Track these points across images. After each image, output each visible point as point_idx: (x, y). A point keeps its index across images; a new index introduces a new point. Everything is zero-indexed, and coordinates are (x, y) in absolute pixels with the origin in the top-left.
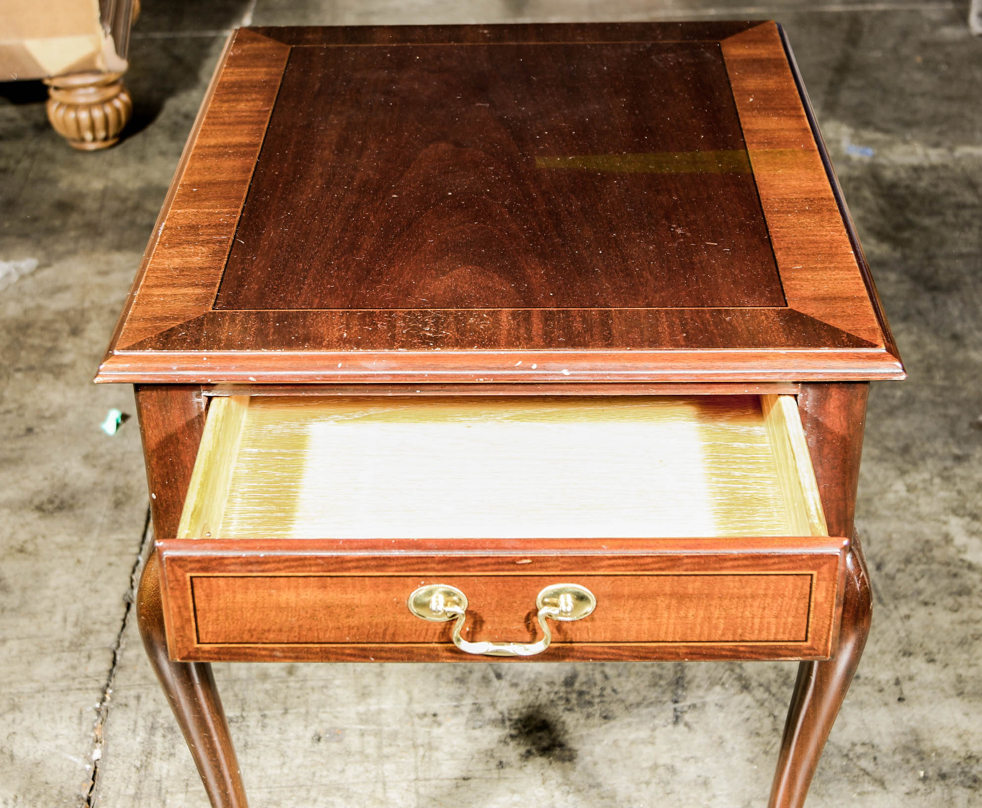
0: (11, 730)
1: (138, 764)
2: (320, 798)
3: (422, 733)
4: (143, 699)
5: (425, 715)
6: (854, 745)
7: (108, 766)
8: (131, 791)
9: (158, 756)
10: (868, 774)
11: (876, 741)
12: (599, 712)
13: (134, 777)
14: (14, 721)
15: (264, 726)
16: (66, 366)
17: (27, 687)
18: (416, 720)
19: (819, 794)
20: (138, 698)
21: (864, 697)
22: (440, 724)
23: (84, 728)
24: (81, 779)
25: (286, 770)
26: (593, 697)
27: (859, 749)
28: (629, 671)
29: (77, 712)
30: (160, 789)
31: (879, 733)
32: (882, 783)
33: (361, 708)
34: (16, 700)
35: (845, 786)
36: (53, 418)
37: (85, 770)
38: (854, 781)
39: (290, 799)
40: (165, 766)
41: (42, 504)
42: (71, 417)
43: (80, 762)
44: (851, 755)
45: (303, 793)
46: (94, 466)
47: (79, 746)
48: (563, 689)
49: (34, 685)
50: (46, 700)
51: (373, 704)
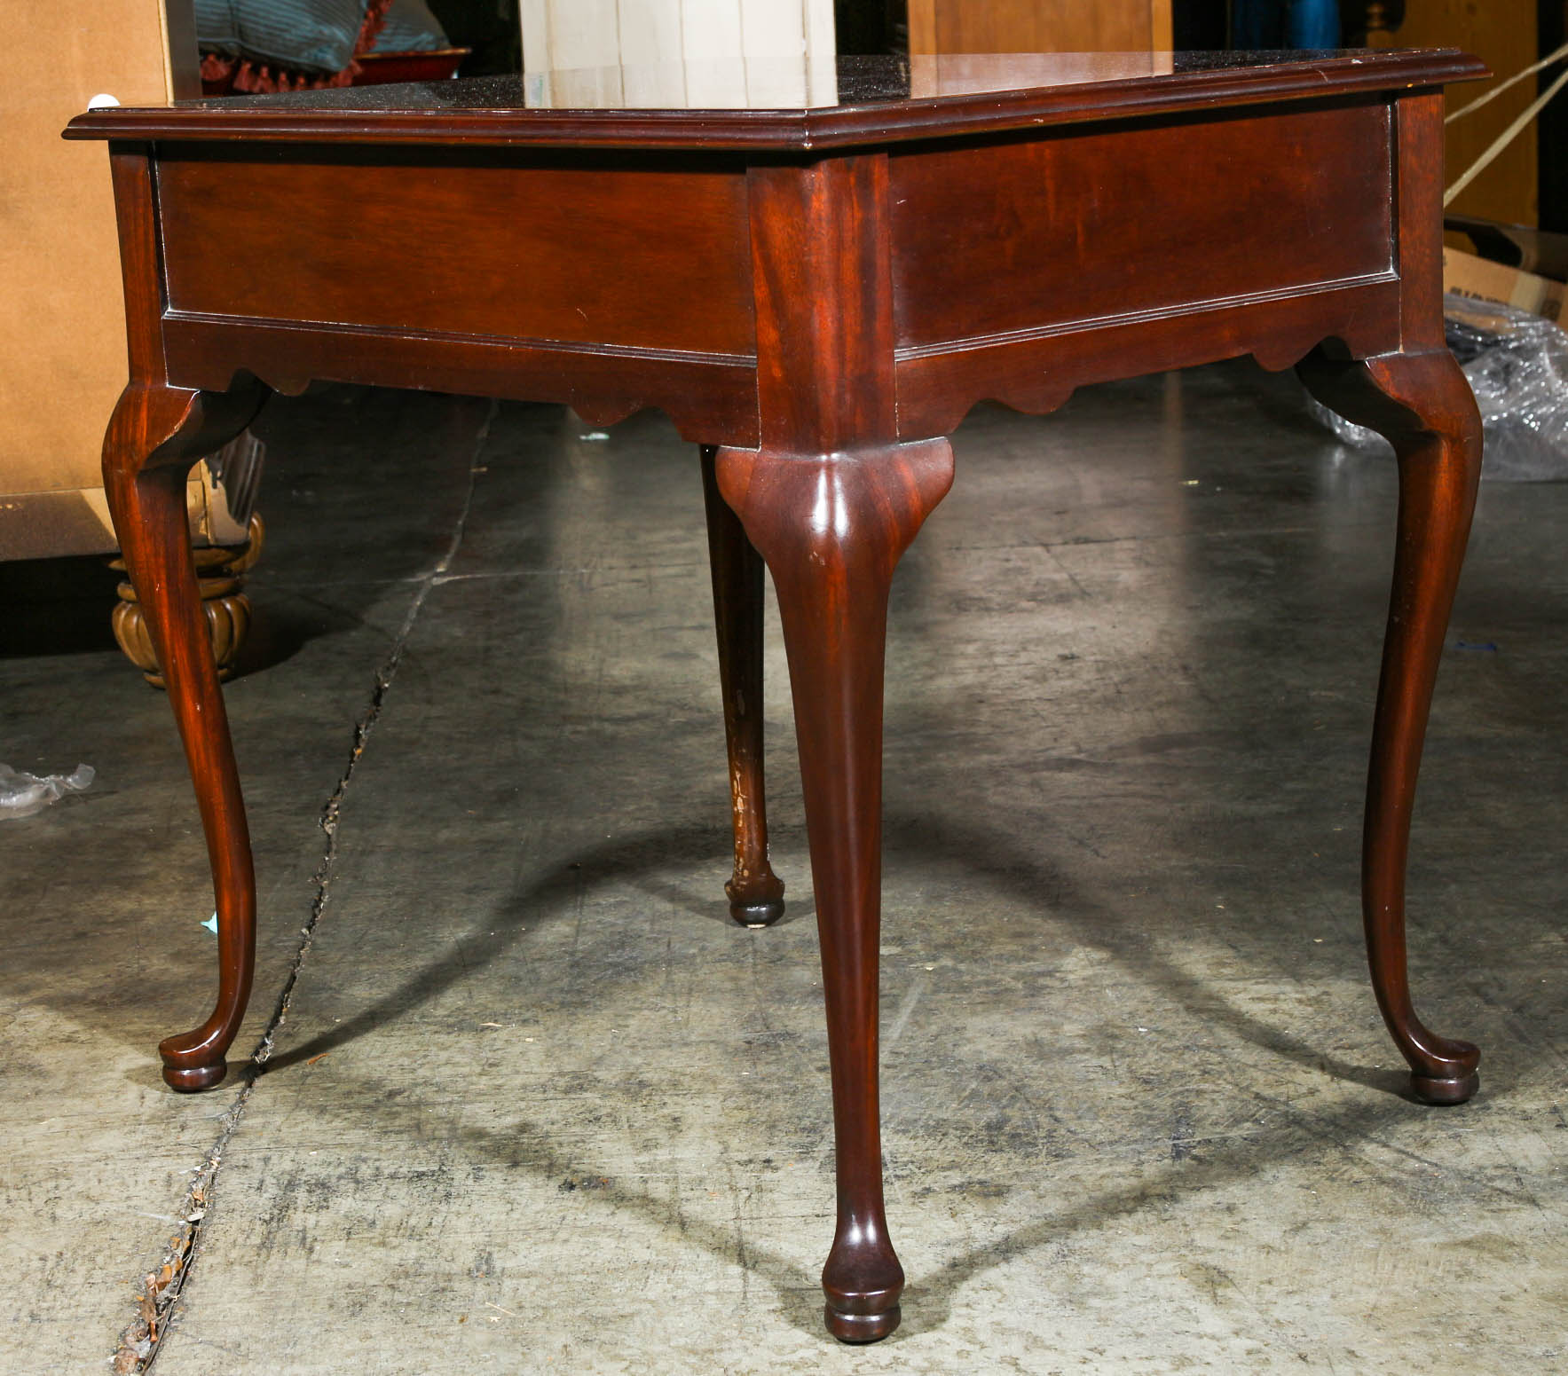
0: (52, 1195)
1: (267, 1217)
2: (575, 1238)
3: (745, 1178)
4: (275, 1159)
5: (751, 1161)
6: (1481, 1168)
7: (215, 1220)
8: (256, 1240)
9: (301, 1209)
10: (1507, 1193)
11: (1521, 1163)
12: (1044, 1151)
13: (260, 1228)
14: (56, 1187)
15: (476, 1179)
16: (140, 877)
17: (79, 1158)
18: (736, 1166)
19: (1423, 1214)
20: (266, 1160)
21: (1496, 1125)
22: (776, 1169)
23: (174, 1189)
24: (170, 1234)
25: (515, 1215)
26: (1035, 1138)
27: (1490, 1172)
28: (1096, 1114)
29: (164, 1176)
30: (304, 1238)
31: (1526, 1157)
32: (1532, 1201)
33: (644, 1158)
34: (61, 1169)
35: (1469, 1206)
36: (121, 922)
37: (177, 1225)
38: (1483, 1200)
39: (523, 1240)
40: (312, 1219)
41: (103, 997)
42: (150, 921)
43: (168, 1219)
44: (1477, 1177)
45: (546, 1235)
46: (190, 962)
47: (166, 1205)
48: (984, 1133)
49: (89, 1155)
50: (109, 1167)
51: (662, 1155)
